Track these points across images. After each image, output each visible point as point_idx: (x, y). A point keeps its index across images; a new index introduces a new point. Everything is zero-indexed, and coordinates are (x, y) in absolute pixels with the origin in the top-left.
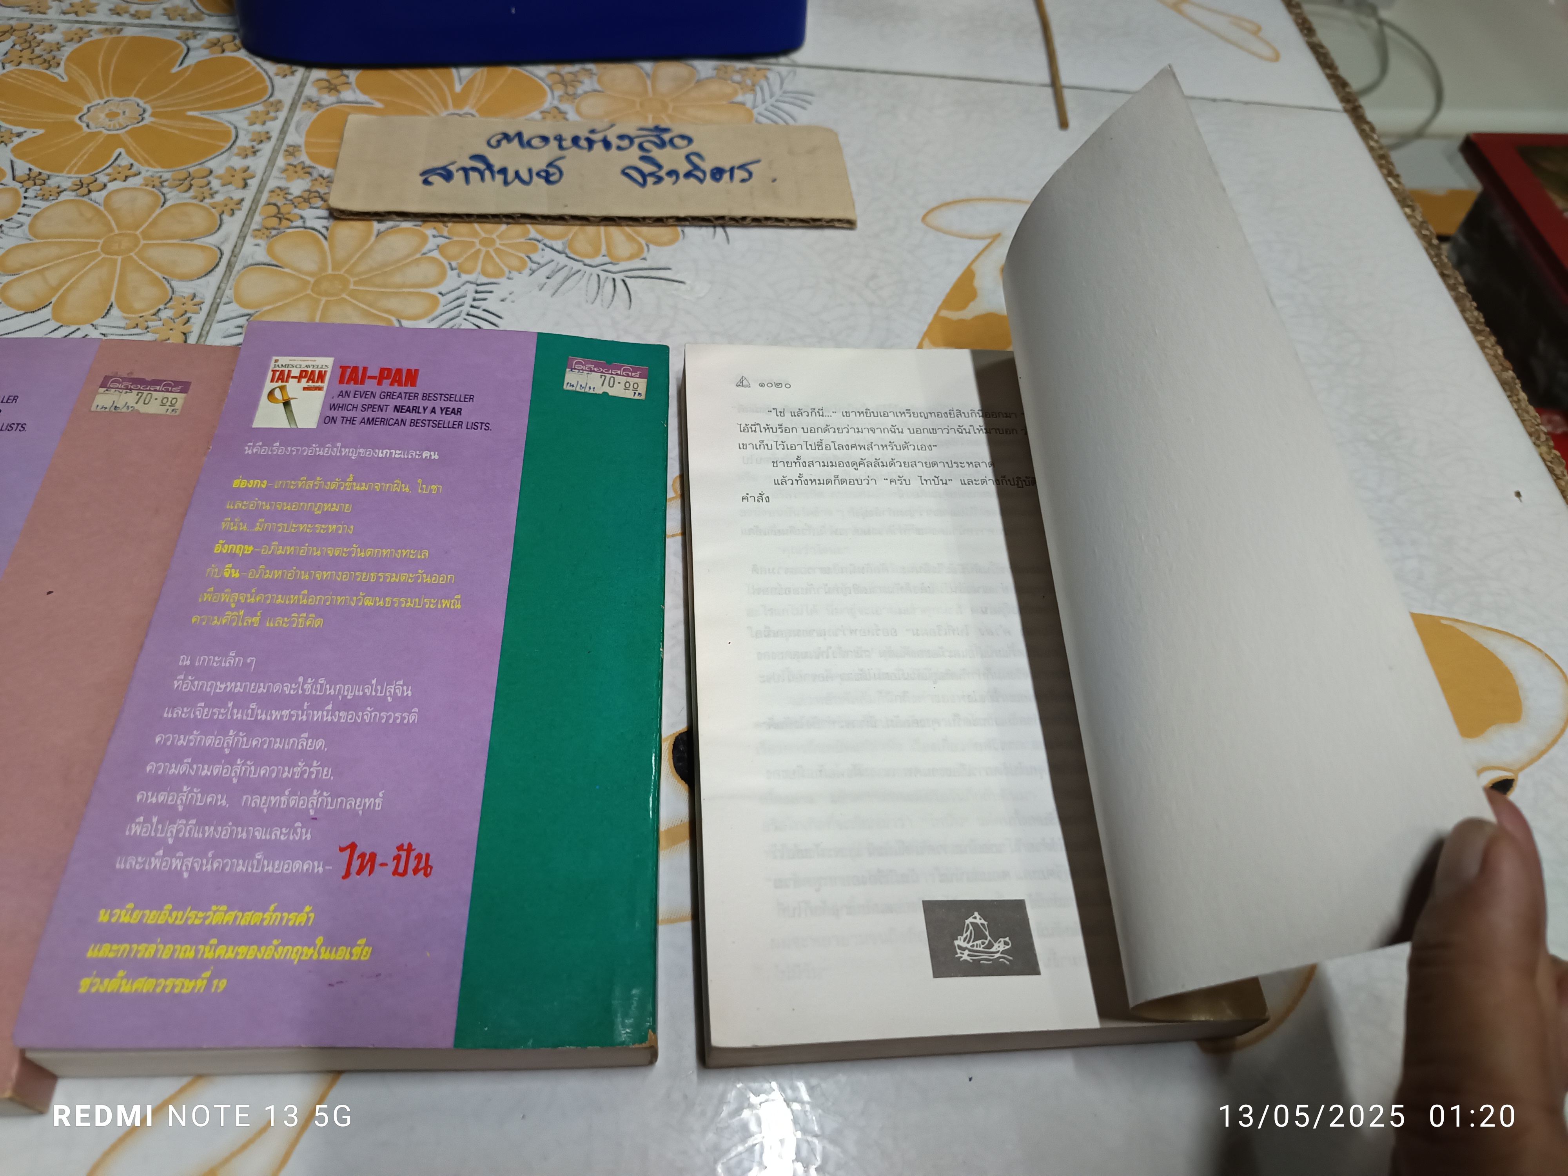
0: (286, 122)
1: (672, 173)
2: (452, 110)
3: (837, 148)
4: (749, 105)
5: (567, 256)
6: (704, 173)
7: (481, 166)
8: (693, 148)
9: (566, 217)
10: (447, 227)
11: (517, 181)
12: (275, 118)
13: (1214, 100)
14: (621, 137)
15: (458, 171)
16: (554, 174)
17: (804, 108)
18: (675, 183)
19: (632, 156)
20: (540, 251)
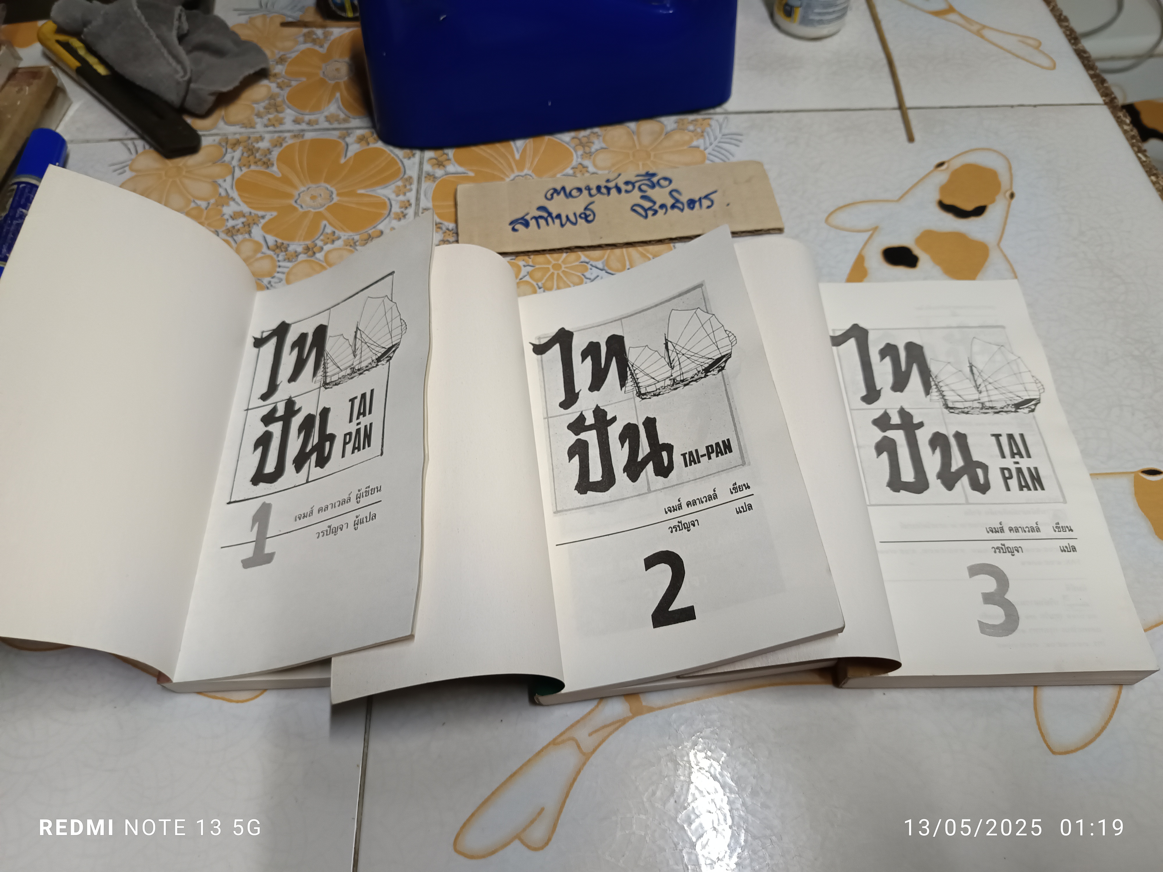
0: (418, 192)
1: (662, 206)
2: (517, 173)
3: (764, 176)
4: (702, 148)
5: (607, 272)
6: (683, 204)
7: (545, 215)
8: (672, 187)
9: (603, 246)
10: (530, 258)
11: (568, 223)
12: (411, 190)
13: (1012, 106)
14: (627, 183)
15: (531, 219)
16: (590, 215)
17: (737, 146)
18: (665, 213)
19: (635, 197)
20: (589, 270)
